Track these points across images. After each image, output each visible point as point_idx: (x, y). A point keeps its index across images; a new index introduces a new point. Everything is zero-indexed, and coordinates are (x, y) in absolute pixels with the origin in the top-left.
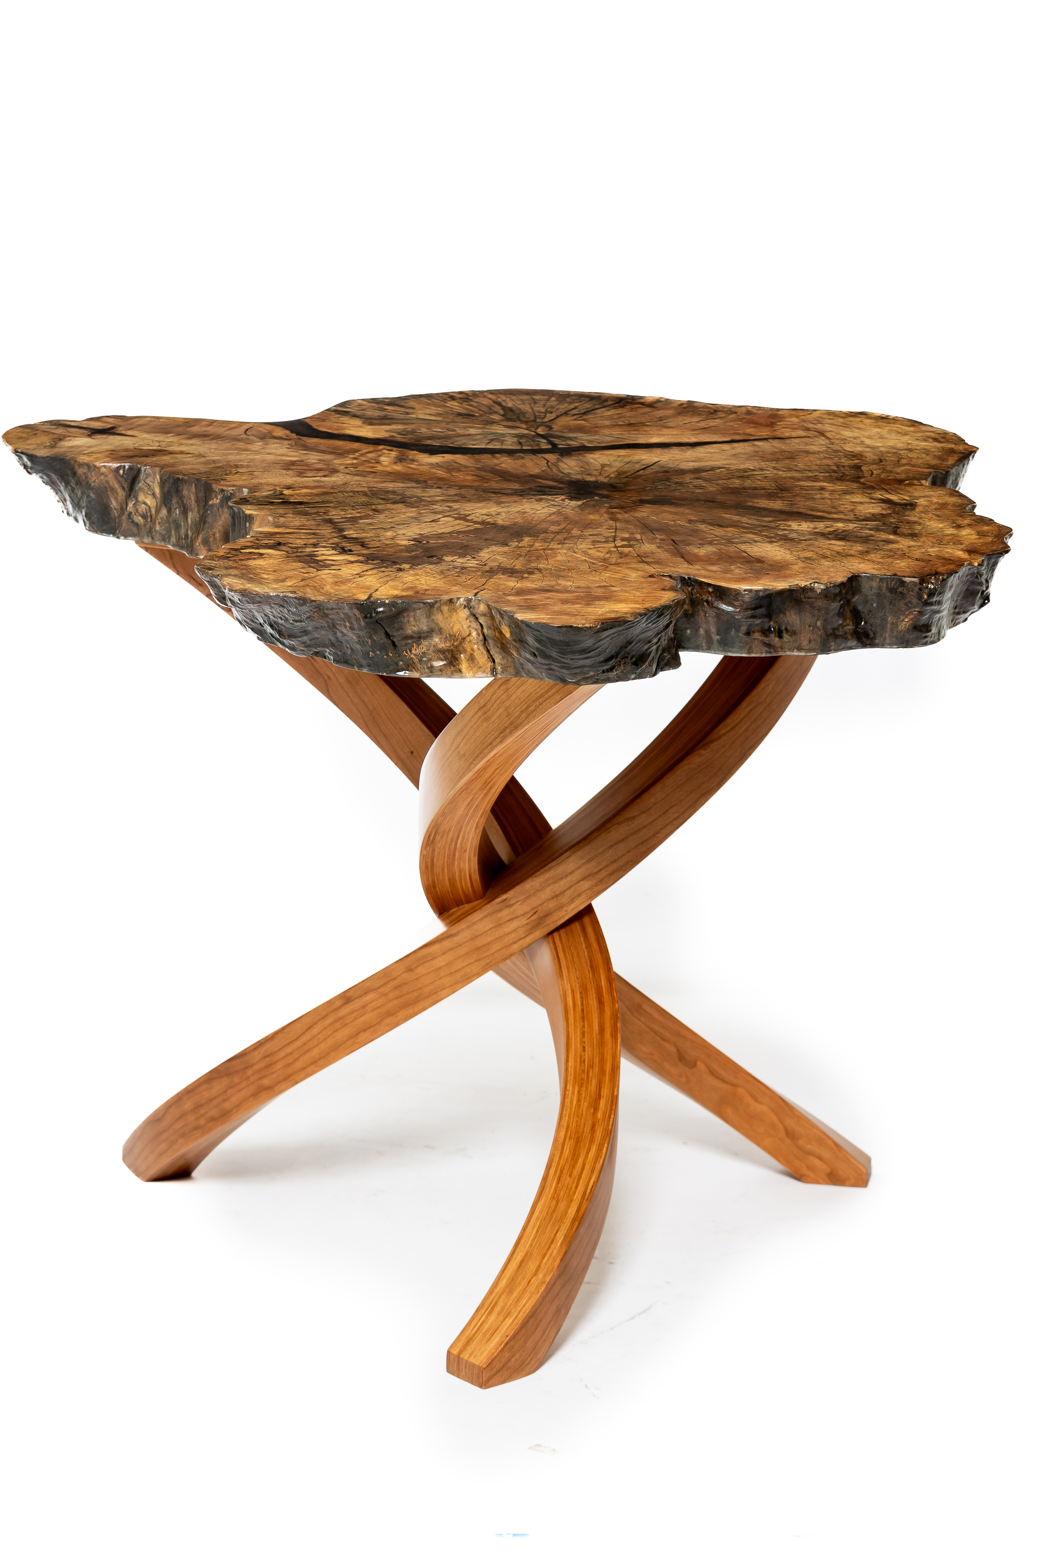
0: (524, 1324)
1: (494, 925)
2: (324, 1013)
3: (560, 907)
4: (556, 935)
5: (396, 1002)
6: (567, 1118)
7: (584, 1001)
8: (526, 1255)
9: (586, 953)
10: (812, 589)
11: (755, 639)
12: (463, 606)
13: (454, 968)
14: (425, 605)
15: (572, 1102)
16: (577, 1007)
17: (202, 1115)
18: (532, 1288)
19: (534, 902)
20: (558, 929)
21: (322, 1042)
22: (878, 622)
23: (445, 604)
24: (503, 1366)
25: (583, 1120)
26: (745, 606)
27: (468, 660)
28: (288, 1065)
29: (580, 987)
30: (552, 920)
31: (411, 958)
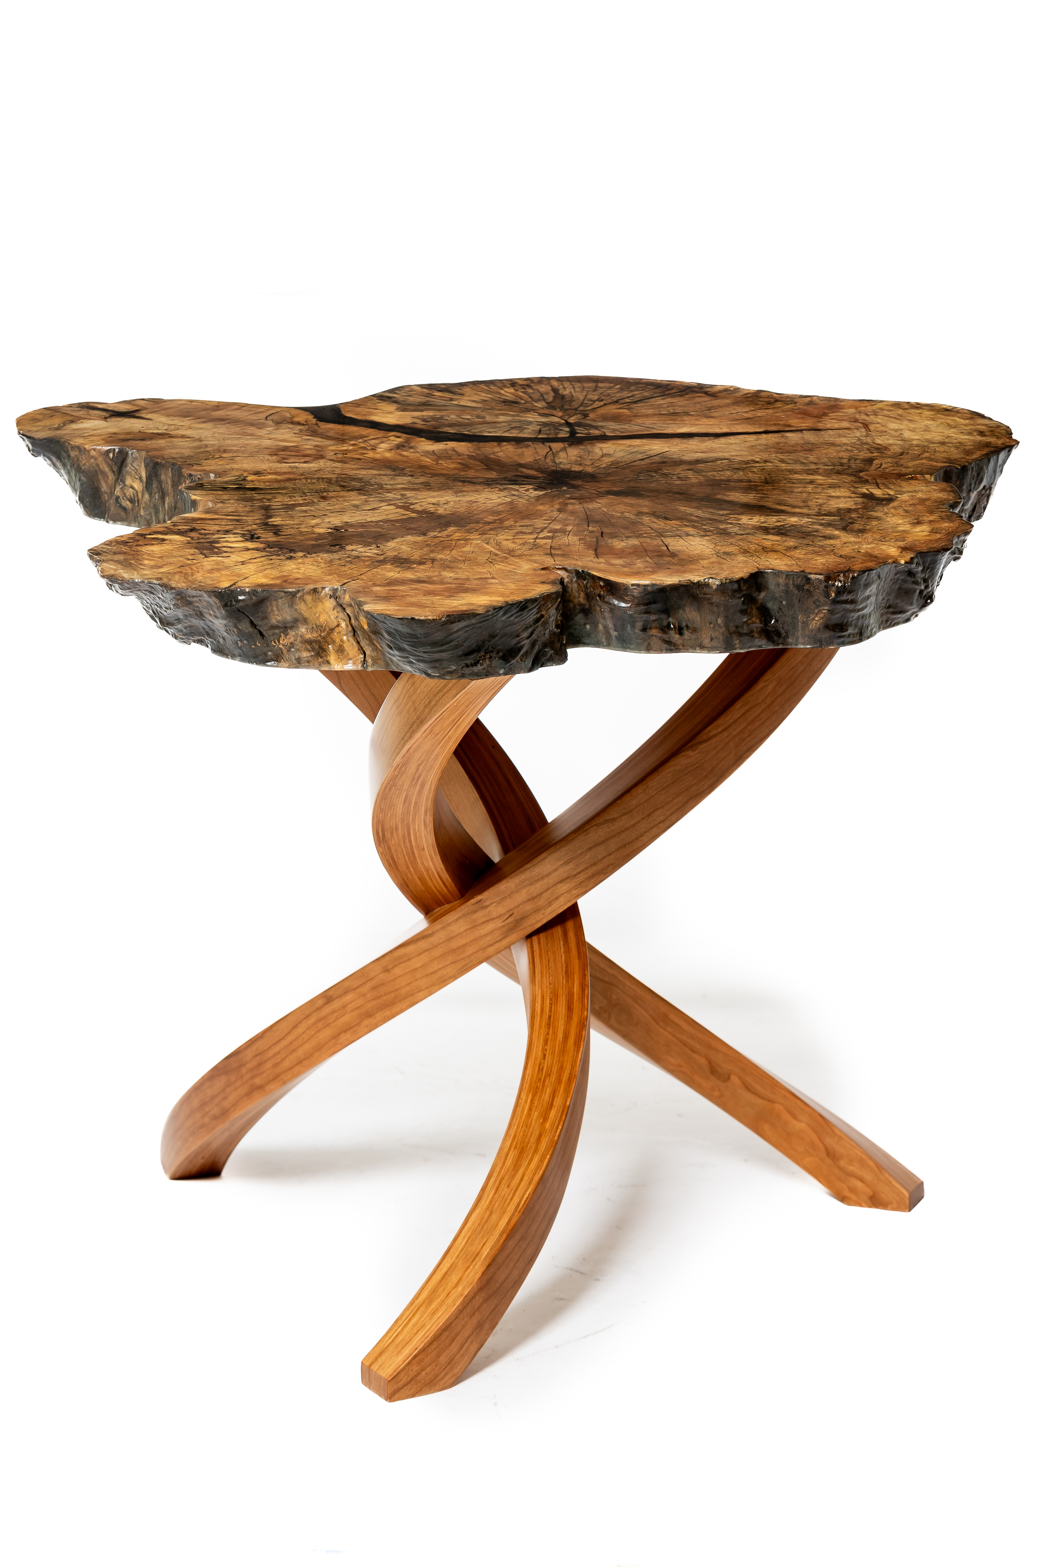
0: (436, 1337)
1: (469, 927)
2: (307, 1012)
3: (537, 910)
4: (535, 938)
5: (374, 1003)
6: (516, 1127)
7: (553, 1008)
8: (450, 1267)
9: (563, 958)
10: (707, 585)
11: (652, 636)
12: (329, 596)
13: (430, 970)
14: (287, 594)
15: (523, 1111)
16: (544, 1014)
17: (207, 1113)
18: (450, 1301)
19: (509, 904)
20: (537, 932)
21: (306, 1042)
22: (789, 620)
23: (309, 593)
24: (412, 1380)
25: (531, 1130)
26: (636, 601)
27: (337, 651)
28: (276, 1065)
29: (551, 993)
30: (529, 923)
31: (387, 958)
